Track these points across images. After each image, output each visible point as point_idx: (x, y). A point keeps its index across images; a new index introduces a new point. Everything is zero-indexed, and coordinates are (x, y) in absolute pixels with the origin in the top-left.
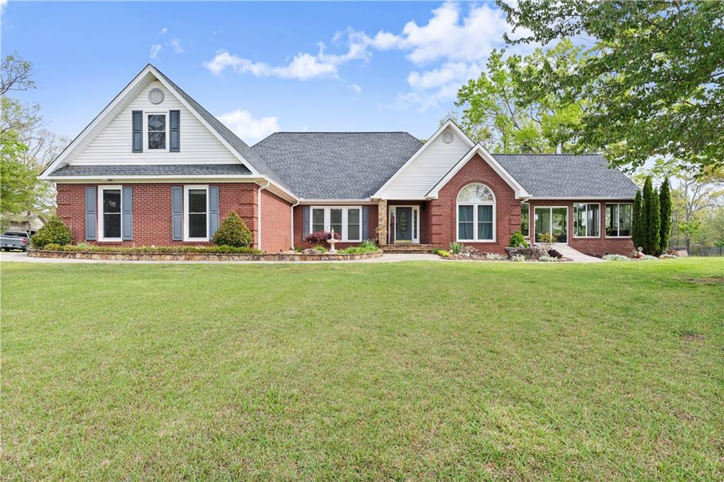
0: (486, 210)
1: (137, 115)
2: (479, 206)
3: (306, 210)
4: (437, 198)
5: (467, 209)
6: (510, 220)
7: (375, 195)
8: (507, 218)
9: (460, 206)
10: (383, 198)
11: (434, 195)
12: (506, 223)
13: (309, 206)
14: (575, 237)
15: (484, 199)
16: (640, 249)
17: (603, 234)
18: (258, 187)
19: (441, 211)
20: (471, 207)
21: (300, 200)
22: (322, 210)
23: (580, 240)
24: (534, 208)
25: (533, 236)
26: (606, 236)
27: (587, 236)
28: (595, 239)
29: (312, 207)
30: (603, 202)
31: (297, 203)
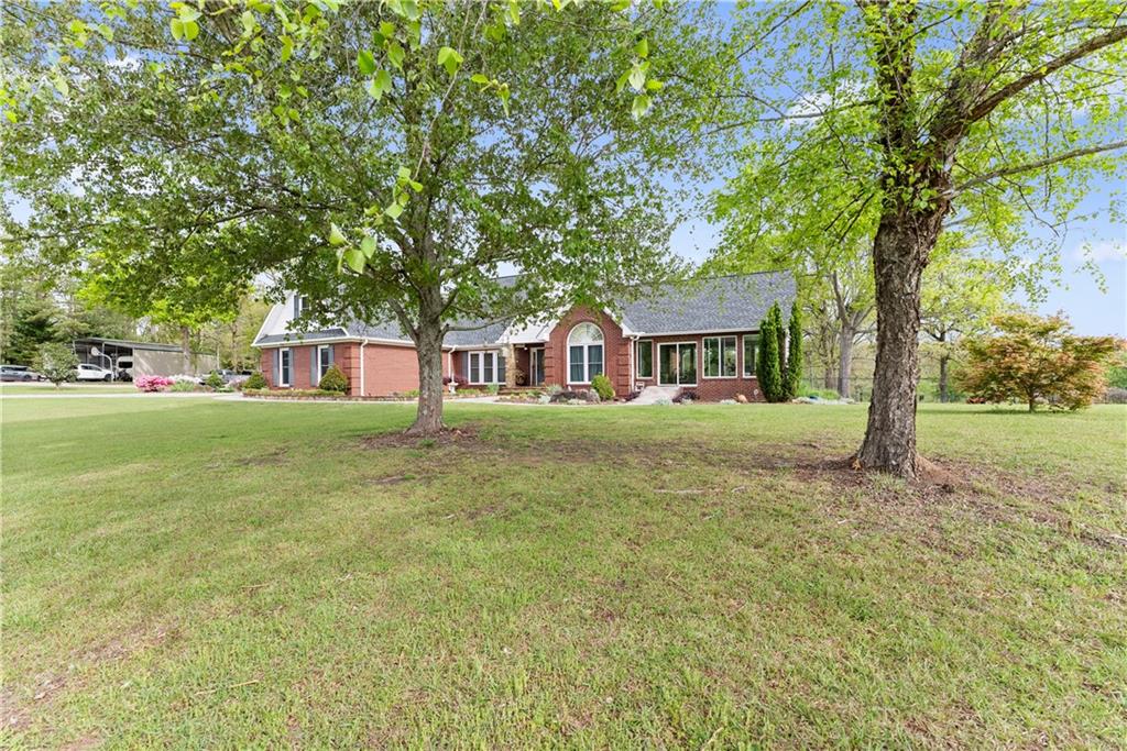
0: (595, 350)
1: (296, 298)
2: (590, 347)
3: (464, 355)
4: (548, 340)
6: (618, 360)
8: (614, 358)
9: (572, 348)
10: (508, 343)
11: (546, 337)
12: (614, 363)
13: (468, 351)
14: (704, 377)
15: (595, 339)
16: (756, 392)
17: (740, 373)
18: (360, 344)
19: (552, 353)
20: (581, 348)
21: (455, 347)
22: (478, 355)
23: (711, 380)
24: (658, 346)
25: (656, 376)
26: (744, 377)
27: (720, 377)
28: (730, 380)
29: (470, 353)
30: (740, 334)
31: (452, 349)
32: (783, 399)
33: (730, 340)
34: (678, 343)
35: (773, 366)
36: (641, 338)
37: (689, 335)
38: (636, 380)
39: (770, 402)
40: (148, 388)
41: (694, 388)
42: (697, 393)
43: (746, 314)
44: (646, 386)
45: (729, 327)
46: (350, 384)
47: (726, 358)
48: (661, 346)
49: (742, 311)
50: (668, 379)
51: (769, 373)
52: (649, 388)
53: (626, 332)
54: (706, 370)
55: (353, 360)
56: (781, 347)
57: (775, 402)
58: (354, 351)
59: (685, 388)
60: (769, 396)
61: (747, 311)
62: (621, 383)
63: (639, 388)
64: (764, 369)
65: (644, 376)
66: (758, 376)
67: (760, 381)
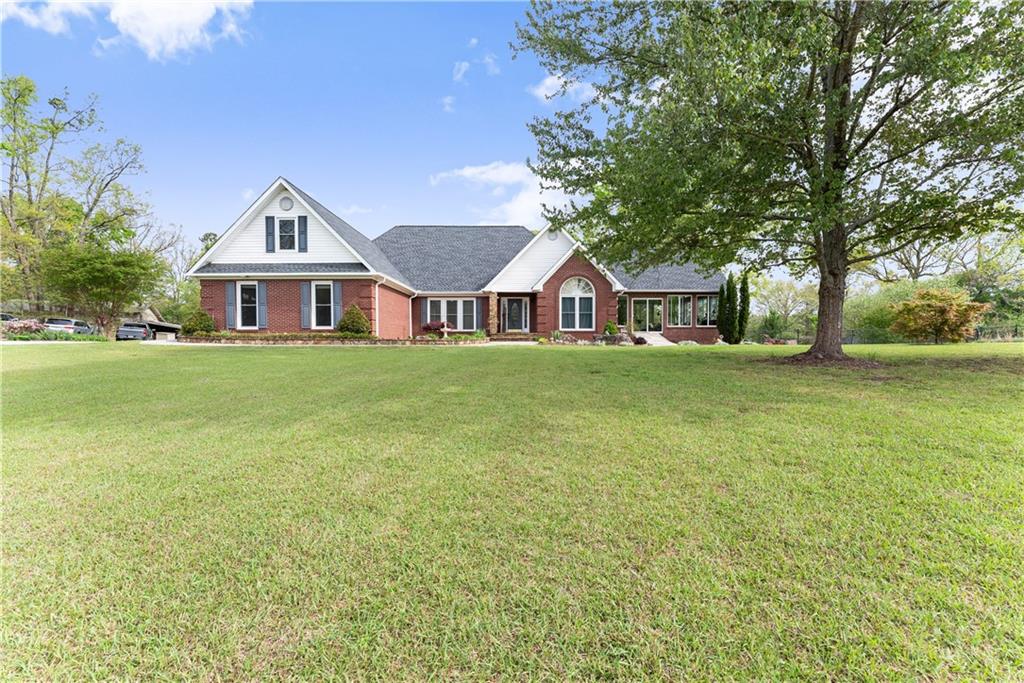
0: (586, 302)
1: (270, 220)
2: (580, 298)
4: (542, 290)
6: (607, 311)
7: (485, 288)
8: (605, 309)
9: (563, 298)
11: (539, 288)
13: (426, 298)
14: (668, 326)
15: (586, 292)
17: (694, 323)
19: (545, 302)
20: (573, 299)
21: (418, 292)
23: (673, 329)
24: (632, 300)
26: (697, 326)
27: (679, 326)
28: (687, 328)
29: (430, 299)
30: (694, 294)
31: (414, 294)
33: (686, 298)
34: (648, 299)
36: (625, 293)
37: (658, 293)
45: (689, 288)
48: (635, 300)
50: (639, 327)
53: (617, 287)
54: (669, 320)
55: (372, 301)
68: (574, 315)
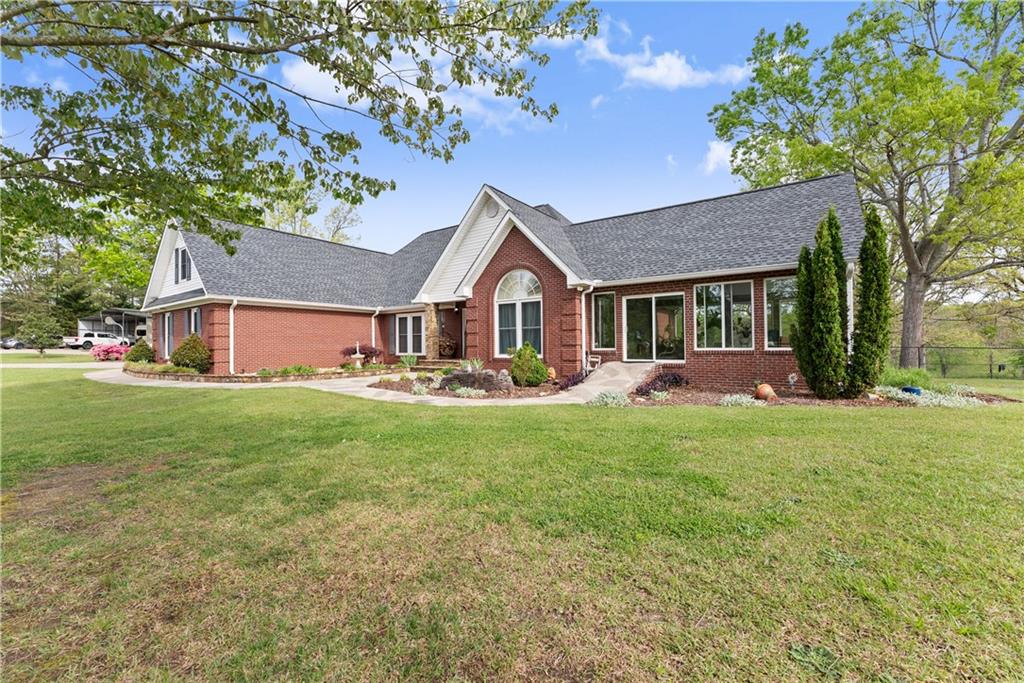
0: (531, 310)
1: (177, 250)
2: (524, 305)
3: (391, 319)
4: (472, 296)
5: (507, 310)
6: (562, 323)
7: (417, 298)
8: (556, 320)
9: (500, 306)
10: (429, 302)
11: (467, 292)
12: (555, 328)
13: (394, 315)
14: (696, 349)
15: (530, 293)
16: (793, 378)
17: (759, 343)
18: (228, 306)
19: (476, 315)
20: (513, 306)
21: (378, 309)
22: (406, 319)
23: (708, 354)
24: (624, 300)
25: (620, 348)
26: (767, 348)
27: (724, 348)
28: (741, 354)
29: (398, 316)
30: (759, 277)
31: (375, 312)
32: (851, 393)
33: (742, 287)
34: (654, 296)
35: (830, 331)
36: (596, 289)
37: (673, 282)
38: (590, 352)
39: (822, 397)
40: (102, 357)
41: (679, 367)
42: (684, 373)
43: (769, 244)
44: (603, 362)
45: (740, 265)
46: (211, 357)
47: (734, 318)
48: (628, 301)
49: (762, 240)
50: (639, 351)
51: (820, 344)
52: (609, 364)
53: (572, 280)
54: (700, 337)
55: (216, 327)
56: (843, 295)
57: (833, 398)
58: (218, 315)
59: (665, 366)
60: (819, 387)
61: (771, 239)
62: (566, 357)
63: (593, 364)
64: (808, 334)
65: (604, 346)
66: (798, 348)
67: (800, 358)
68: (515, 331)
